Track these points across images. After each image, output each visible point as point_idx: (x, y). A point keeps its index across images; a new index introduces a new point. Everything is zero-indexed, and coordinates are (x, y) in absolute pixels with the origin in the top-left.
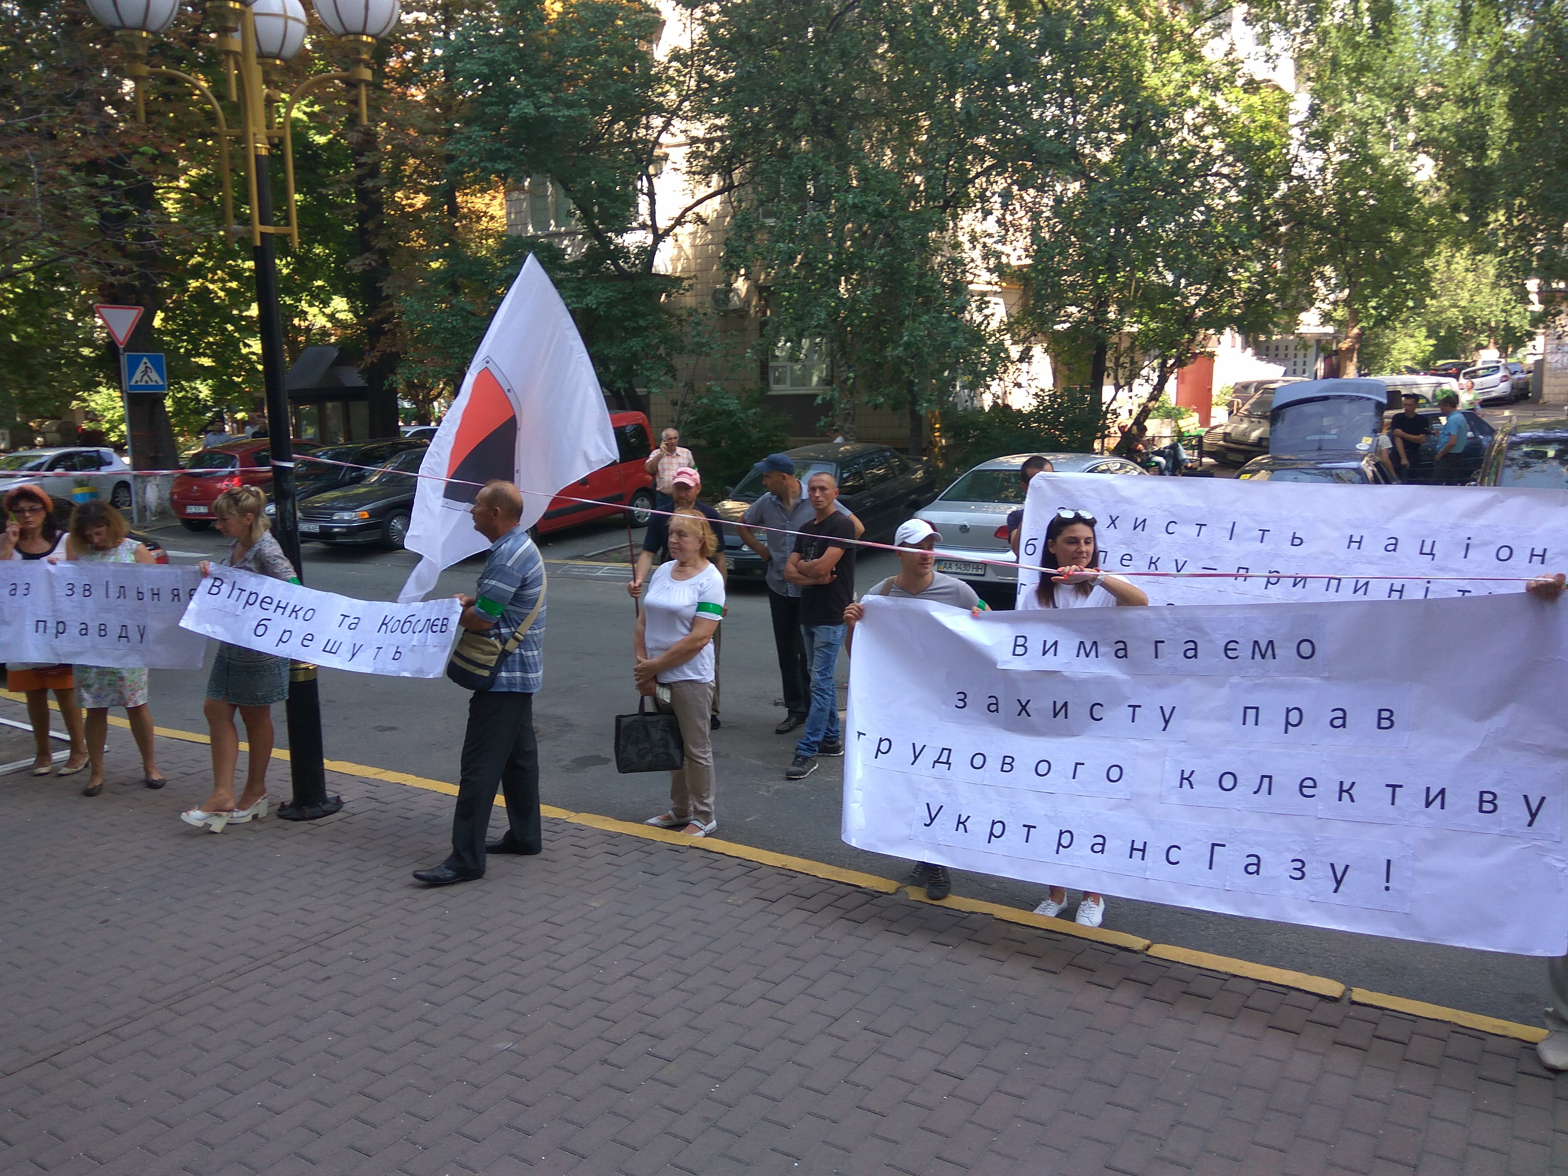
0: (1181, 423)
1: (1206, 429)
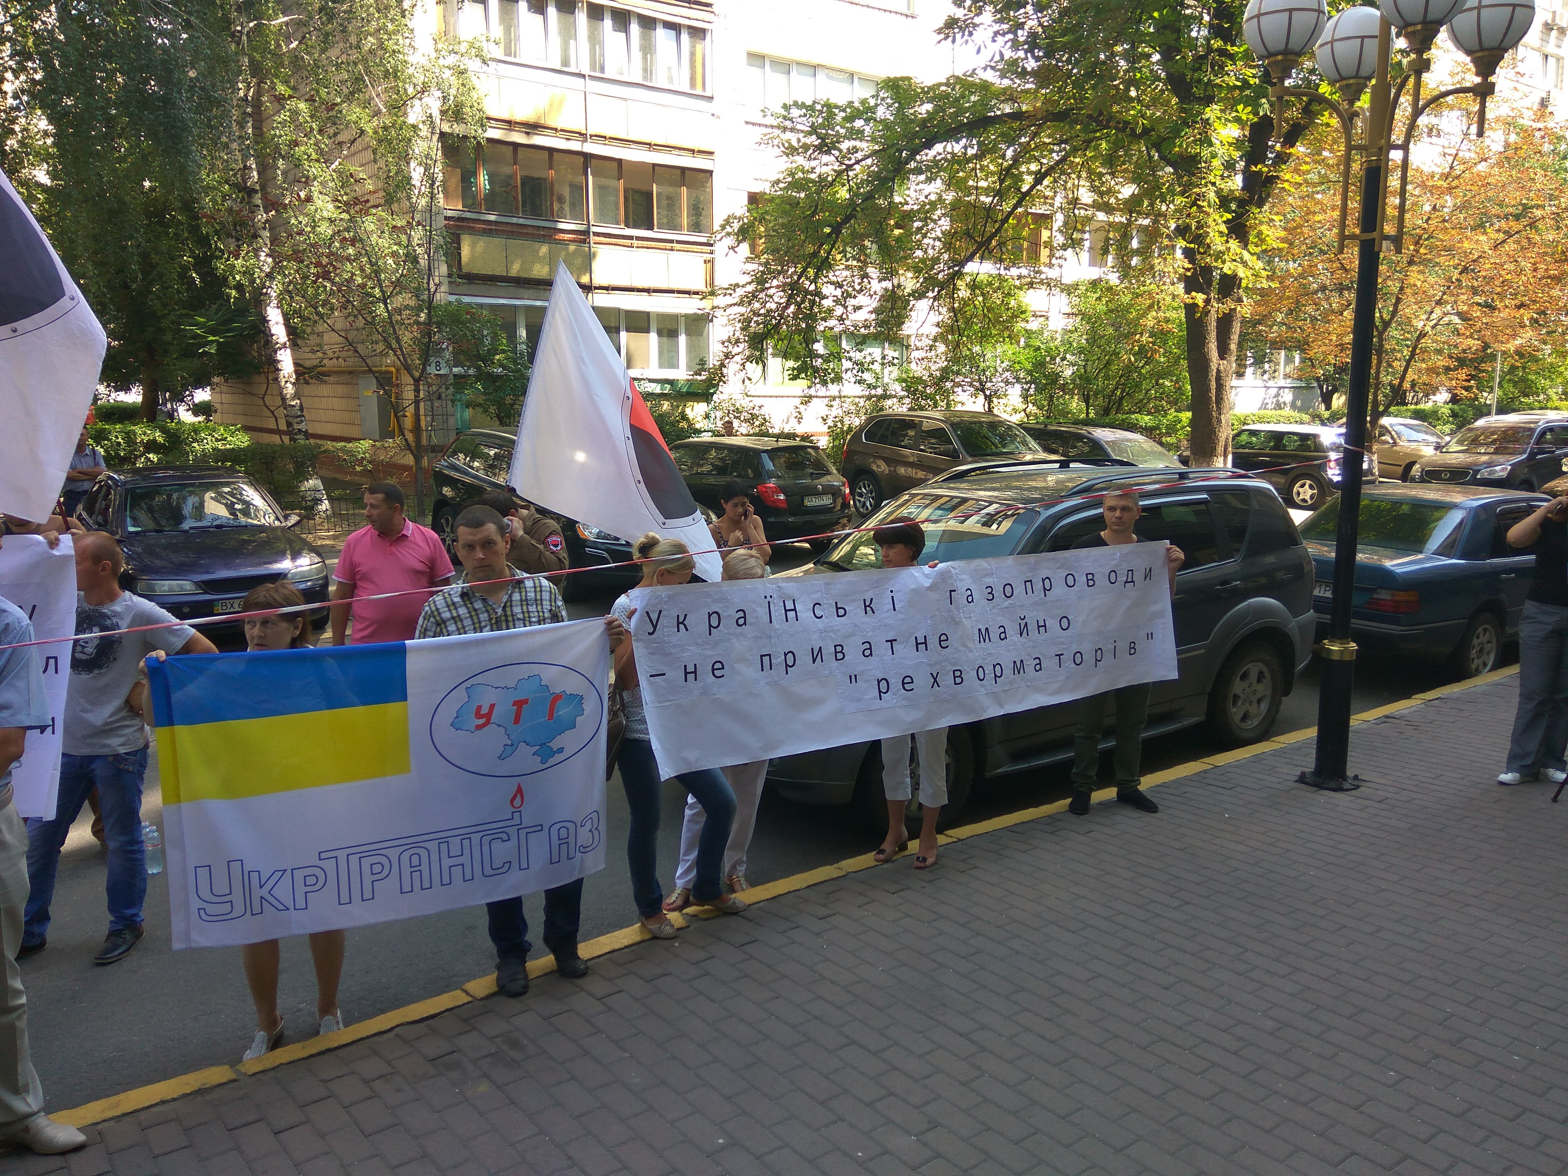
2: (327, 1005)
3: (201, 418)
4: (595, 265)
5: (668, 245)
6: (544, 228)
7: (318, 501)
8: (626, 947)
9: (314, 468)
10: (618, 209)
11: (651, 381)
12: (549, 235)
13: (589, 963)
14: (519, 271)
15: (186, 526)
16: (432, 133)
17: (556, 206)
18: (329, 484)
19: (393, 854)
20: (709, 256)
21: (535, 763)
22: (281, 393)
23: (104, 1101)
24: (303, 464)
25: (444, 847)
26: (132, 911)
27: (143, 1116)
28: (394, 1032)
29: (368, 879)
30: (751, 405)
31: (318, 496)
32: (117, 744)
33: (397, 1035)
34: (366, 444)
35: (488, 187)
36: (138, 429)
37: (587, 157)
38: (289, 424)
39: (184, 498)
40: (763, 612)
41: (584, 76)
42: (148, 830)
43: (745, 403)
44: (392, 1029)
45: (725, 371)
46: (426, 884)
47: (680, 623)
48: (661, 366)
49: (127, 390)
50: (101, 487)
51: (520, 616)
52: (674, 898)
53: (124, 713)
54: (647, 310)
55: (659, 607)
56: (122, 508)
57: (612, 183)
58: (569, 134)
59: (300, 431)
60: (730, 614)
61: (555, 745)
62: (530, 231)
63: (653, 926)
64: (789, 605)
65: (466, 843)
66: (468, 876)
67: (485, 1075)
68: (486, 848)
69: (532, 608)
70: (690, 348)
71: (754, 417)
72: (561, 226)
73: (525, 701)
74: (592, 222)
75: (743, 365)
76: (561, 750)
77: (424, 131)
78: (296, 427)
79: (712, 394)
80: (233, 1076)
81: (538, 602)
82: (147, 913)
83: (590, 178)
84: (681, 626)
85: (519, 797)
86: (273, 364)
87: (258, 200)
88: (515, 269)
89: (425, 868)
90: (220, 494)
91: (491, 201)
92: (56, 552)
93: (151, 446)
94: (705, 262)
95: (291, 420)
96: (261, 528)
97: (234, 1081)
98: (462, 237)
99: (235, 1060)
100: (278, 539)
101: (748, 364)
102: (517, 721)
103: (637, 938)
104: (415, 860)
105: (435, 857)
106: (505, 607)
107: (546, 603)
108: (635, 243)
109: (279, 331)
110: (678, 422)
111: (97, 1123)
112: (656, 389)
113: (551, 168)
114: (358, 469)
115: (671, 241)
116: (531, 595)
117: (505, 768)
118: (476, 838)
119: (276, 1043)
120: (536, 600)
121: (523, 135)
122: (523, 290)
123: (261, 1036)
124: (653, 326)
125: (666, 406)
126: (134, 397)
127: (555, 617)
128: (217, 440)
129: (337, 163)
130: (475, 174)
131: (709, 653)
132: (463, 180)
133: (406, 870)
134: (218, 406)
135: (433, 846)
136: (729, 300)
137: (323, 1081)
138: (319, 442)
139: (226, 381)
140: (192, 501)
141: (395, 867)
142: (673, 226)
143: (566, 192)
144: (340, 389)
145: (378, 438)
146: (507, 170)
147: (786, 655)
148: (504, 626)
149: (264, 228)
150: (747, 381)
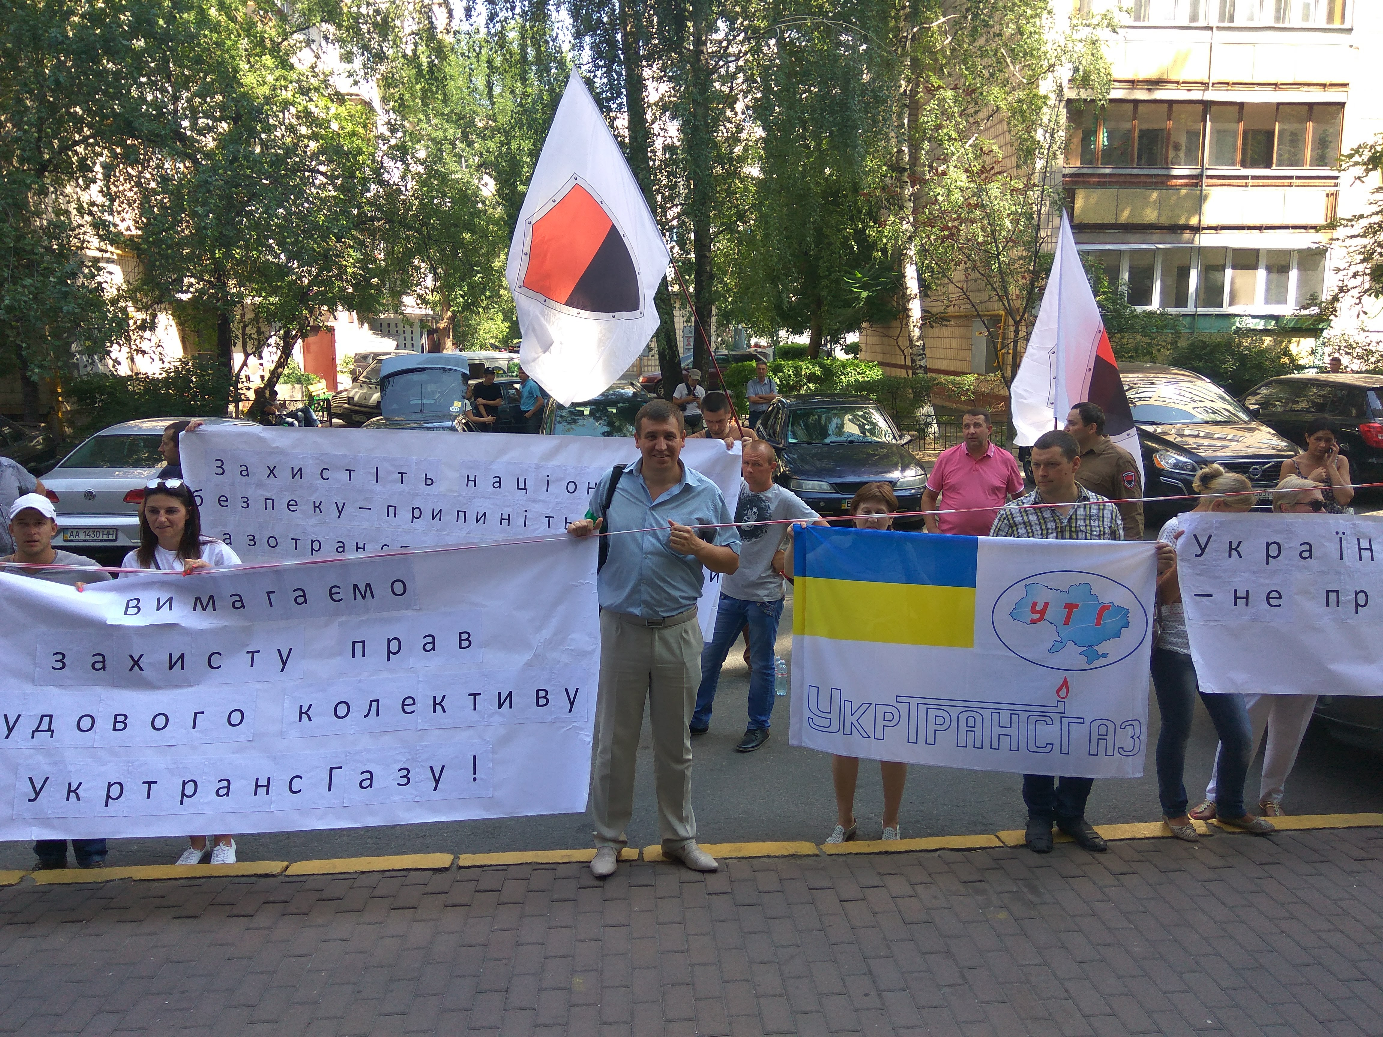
0: (311, 388)
1: (333, 394)
2: (890, 819)
3: (851, 356)
4: (1206, 207)
5: (1287, 182)
6: (1156, 175)
7: (929, 425)
8: (1146, 838)
9: (929, 397)
10: (1235, 151)
11: (1254, 317)
12: (1162, 182)
13: (1108, 843)
14: (1128, 218)
15: (827, 441)
16: (1060, 101)
17: (1171, 154)
18: (939, 410)
19: (954, 712)
20: (1333, 190)
21: (1081, 661)
22: (909, 336)
23: (732, 844)
24: (920, 393)
25: (995, 716)
26: (763, 718)
27: (755, 862)
28: (937, 853)
29: (932, 727)
30: (1368, 340)
31: (929, 420)
32: (764, 595)
33: (939, 856)
34: (971, 378)
35: (1106, 143)
36: (803, 365)
37: (1207, 105)
38: (913, 361)
39: (830, 420)
40: (1333, 548)
41: (1211, 29)
42: (779, 662)
43: (1361, 338)
44: (936, 850)
45: (1337, 305)
46: (978, 744)
47: (1233, 549)
48: (1267, 301)
49: (801, 333)
50: (773, 408)
51: (1083, 528)
52: (1202, 809)
53: (769, 572)
54: (1257, 247)
55: (1210, 532)
56: (785, 426)
57: (1233, 126)
58: (1190, 84)
59: (921, 366)
60: (1292, 546)
61: (1101, 649)
62: (1143, 179)
63: (1176, 827)
64: (1364, 544)
65: (1015, 718)
66: (1014, 747)
67: (1005, 907)
68: (1031, 727)
69: (1094, 523)
70: (1302, 283)
71: (1370, 353)
72: (1175, 172)
73: (1076, 606)
74: (1206, 166)
75: (1359, 298)
76: (1105, 655)
77: (1052, 101)
78: (918, 363)
79: (1322, 330)
80: (817, 852)
81: (1100, 518)
82: (772, 721)
83: (1209, 124)
84: (1234, 552)
85: (1064, 689)
86: (906, 312)
87: (905, 177)
88: (1125, 216)
89: (978, 730)
90: (855, 417)
91: (1109, 155)
92: (730, 452)
93: (812, 378)
94: (1327, 195)
95: (914, 357)
96: (882, 445)
97: (817, 855)
98: (1077, 191)
99: (820, 841)
100: (893, 454)
101: (1365, 298)
102: (1067, 622)
103: (1157, 833)
104: (971, 721)
105: (987, 723)
106: (1070, 519)
107: (1107, 521)
108: (1250, 182)
109: (912, 285)
110: (1280, 358)
111: (726, 859)
112: (1260, 324)
113: (1169, 118)
114: (963, 398)
115: (1291, 178)
116: (1095, 512)
117: (1055, 660)
118: (1024, 716)
119: (850, 837)
120: (1098, 516)
121: (1145, 91)
122: (1130, 235)
123: (839, 828)
124: (1262, 262)
125: (1268, 341)
126: (804, 339)
127: (1114, 535)
128: (859, 374)
129: (974, 138)
130: (1095, 133)
131: (1267, 581)
132: (1083, 139)
133: (963, 728)
134: (863, 346)
135: (987, 714)
136: (1349, 231)
137: (880, 874)
138: (934, 375)
139: (871, 326)
140: (835, 421)
141: (954, 724)
142: (1295, 161)
143: (1183, 141)
144: (958, 331)
145: (983, 371)
146: (1127, 125)
147: (1356, 594)
148: (1068, 536)
149: (910, 200)
150: (1361, 314)
